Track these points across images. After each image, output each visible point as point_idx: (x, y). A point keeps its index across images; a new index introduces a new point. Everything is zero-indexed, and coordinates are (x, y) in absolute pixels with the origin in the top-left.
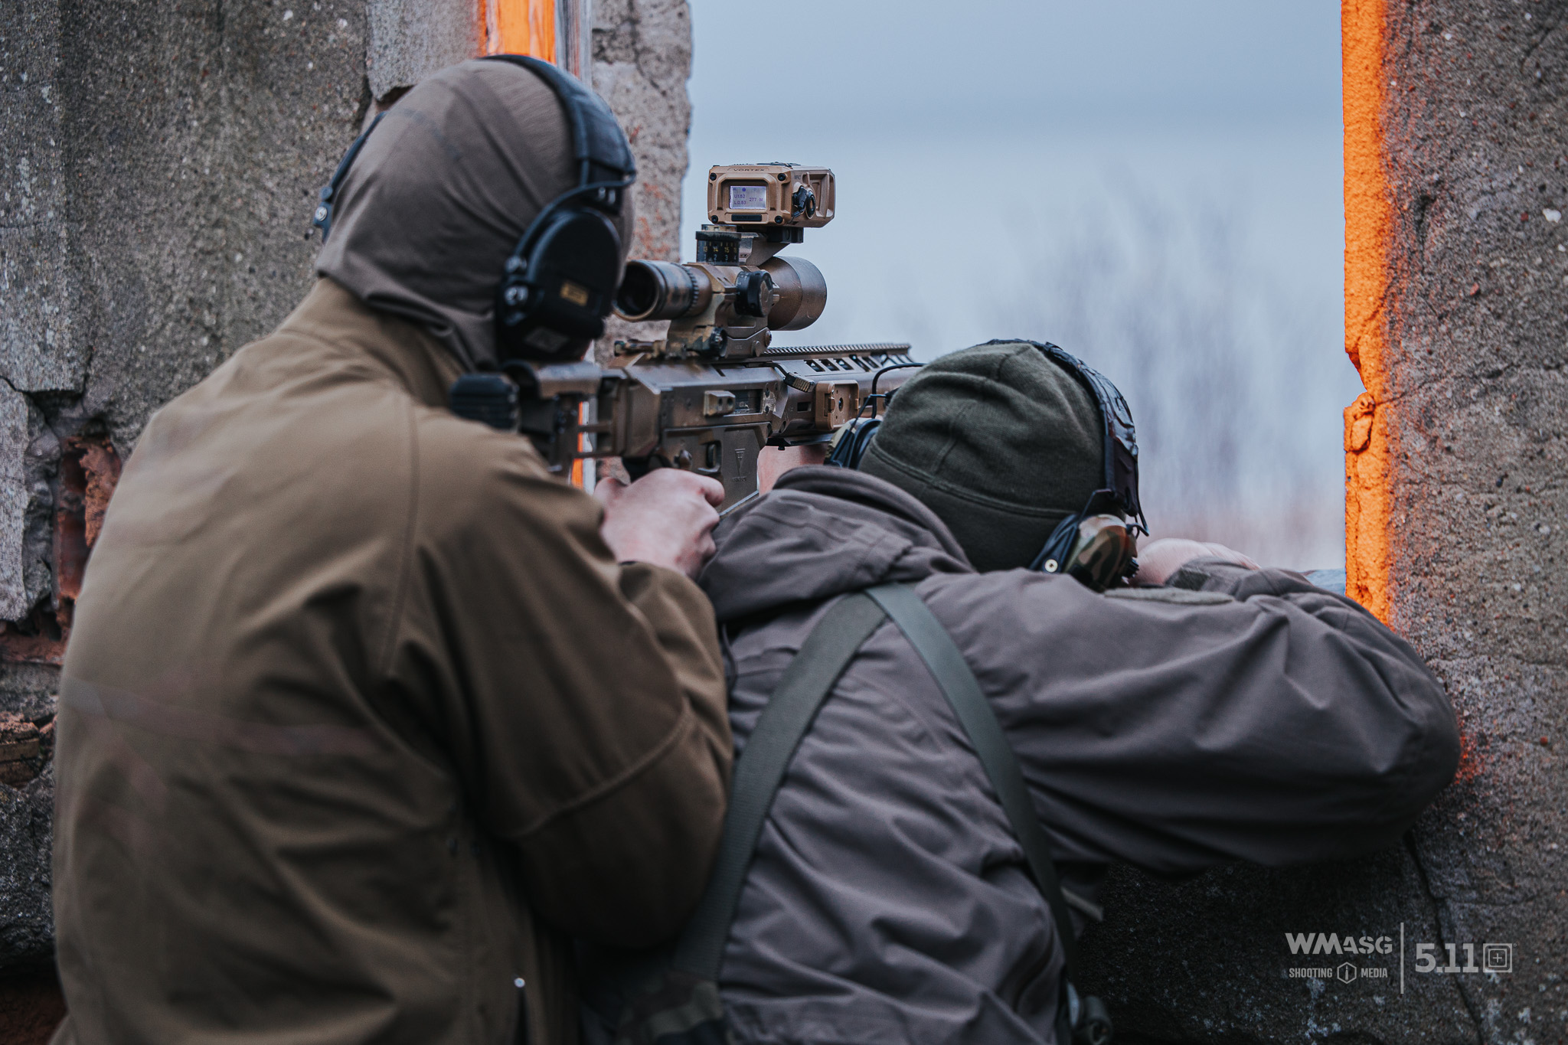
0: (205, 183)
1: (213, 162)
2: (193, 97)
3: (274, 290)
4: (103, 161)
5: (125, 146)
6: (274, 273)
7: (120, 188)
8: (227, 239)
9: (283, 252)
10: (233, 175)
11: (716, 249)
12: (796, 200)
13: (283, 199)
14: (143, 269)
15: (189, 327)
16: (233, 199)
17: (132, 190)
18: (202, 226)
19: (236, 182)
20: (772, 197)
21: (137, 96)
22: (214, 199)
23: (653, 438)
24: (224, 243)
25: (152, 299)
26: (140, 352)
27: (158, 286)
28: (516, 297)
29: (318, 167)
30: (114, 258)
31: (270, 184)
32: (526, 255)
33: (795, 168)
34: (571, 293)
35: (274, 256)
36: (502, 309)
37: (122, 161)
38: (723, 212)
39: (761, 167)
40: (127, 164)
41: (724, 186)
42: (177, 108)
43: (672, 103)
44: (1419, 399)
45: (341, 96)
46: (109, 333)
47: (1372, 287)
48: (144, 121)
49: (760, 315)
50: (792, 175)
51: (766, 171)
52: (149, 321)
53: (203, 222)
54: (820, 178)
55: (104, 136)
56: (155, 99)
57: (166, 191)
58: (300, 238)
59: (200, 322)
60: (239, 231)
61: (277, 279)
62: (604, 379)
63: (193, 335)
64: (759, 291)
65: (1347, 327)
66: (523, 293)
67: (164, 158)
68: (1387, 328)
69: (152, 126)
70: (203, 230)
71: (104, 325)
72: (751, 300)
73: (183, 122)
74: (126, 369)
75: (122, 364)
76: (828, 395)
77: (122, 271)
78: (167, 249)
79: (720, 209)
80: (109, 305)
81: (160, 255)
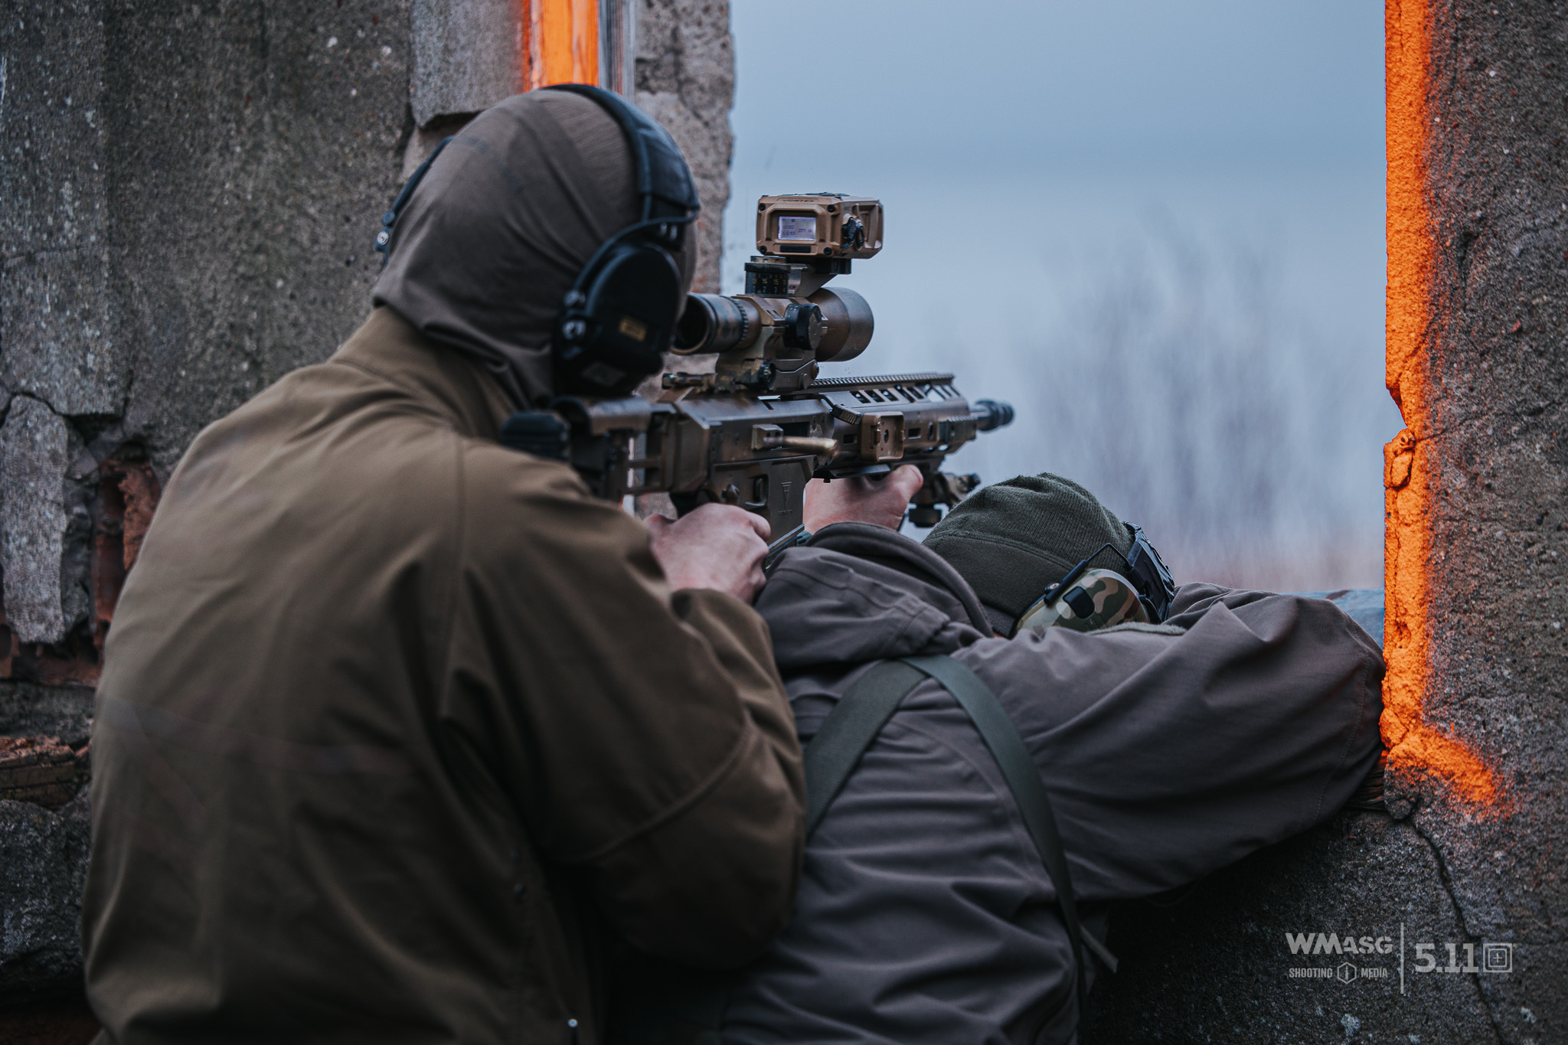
0: (247, 209)
1: (255, 188)
2: (237, 123)
3: (314, 316)
4: (145, 185)
5: (168, 172)
6: (315, 299)
7: (162, 213)
8: (269, 264)
9: (324, 279)
10: (275, 202)
11: (765, 281)
12: (845, 231)
13: (325, 224)
14: (185, 294)
15: (229, 352)
16: (275, 225)
17: (174, 215)
18: (243, 252)
19: (278, 208)
20: (821, 228)
21: (180, 121)
22: (256, 225)
23: (703, 473)
24: (265, 269)
25: (193, 323)
26: (179, 376)
27: (199, 311)
28: (573, 331)
29: (361, 194)
30: (156, 283)
31: (312, 211)
32: (585, 289)
33: (845, 199)
34: (629, 328)
35: (315, 282)
36: (560, 343)
37: (165, 185)
38: (771, 243)
39: (809, 198)
40: (169, 189)
41: (771, 217)
42: (220, 133)
43: (715, 133)
44: (1460, 436)
45: (384, 123)
46: (150, 357)
47: (1413, 323)
48: (187, 146)
49: (809, 348)
50: (842, 207)
51: (815, 202)
52: (190, 346)
53: (244, 247)
54: (870, 210)
55: (147, 161)
56: (198, 124)
57: (208, 215)
58: (341, 264)
59: (241, 347)
60: (280, 257)
61: (318, 305)
62: (655, 414)
63: (234, 360)
64: (808, 325)
65: (1388, 363)
66: (581, 327)
67: (207, 183)
68: (1428, 364)
69: (195, 151)
70: (245, 256)
71: (145, 350)
72: (800, 332)
73: (226, 148)
74: (167, 393)
75: (163, 388)
76: (874, 427)
77: (164, 296)
78: (209, 274)
79: (768, 239)
80: (149, 329)
81: (201, 280)
